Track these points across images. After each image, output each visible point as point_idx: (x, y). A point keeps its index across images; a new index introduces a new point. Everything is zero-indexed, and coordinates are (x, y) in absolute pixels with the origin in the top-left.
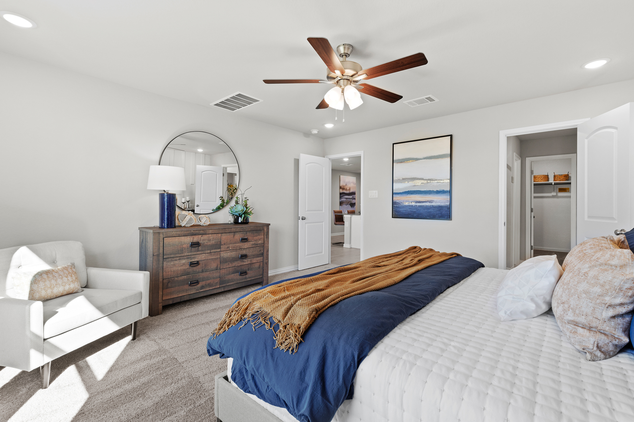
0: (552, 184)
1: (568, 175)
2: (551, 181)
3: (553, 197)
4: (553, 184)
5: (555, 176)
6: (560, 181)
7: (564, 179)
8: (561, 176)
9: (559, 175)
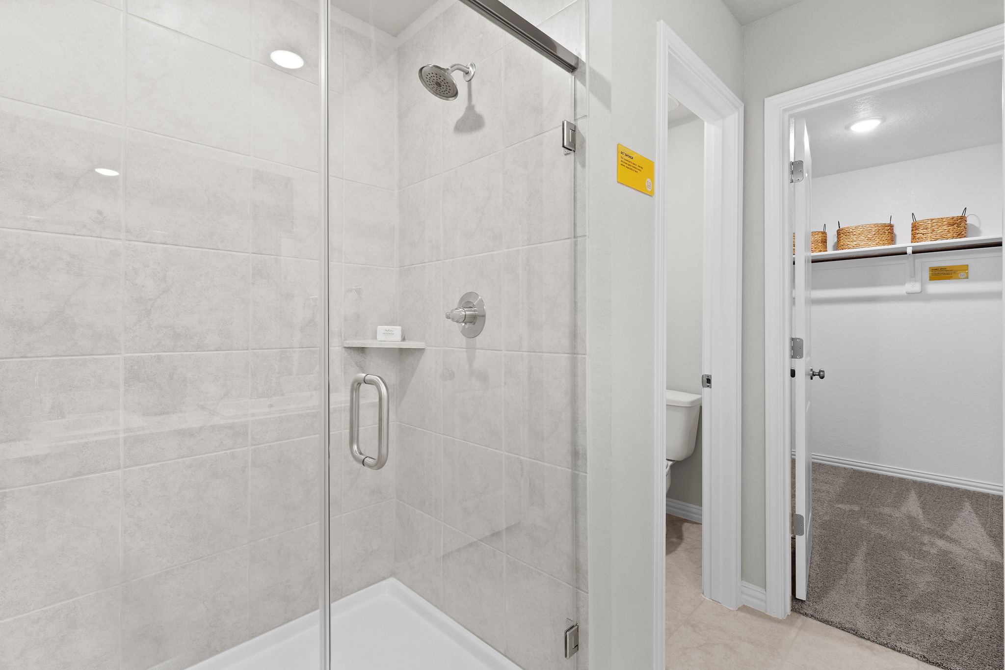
0: (906, 253)
1: (963, 218)
2: (904, 241)
3: (911, 297)
4: (909, 251)
5: (915, 227)
6: (933, 240)
7: (948, 232)
8: (939, 224)
9: (929, 222)
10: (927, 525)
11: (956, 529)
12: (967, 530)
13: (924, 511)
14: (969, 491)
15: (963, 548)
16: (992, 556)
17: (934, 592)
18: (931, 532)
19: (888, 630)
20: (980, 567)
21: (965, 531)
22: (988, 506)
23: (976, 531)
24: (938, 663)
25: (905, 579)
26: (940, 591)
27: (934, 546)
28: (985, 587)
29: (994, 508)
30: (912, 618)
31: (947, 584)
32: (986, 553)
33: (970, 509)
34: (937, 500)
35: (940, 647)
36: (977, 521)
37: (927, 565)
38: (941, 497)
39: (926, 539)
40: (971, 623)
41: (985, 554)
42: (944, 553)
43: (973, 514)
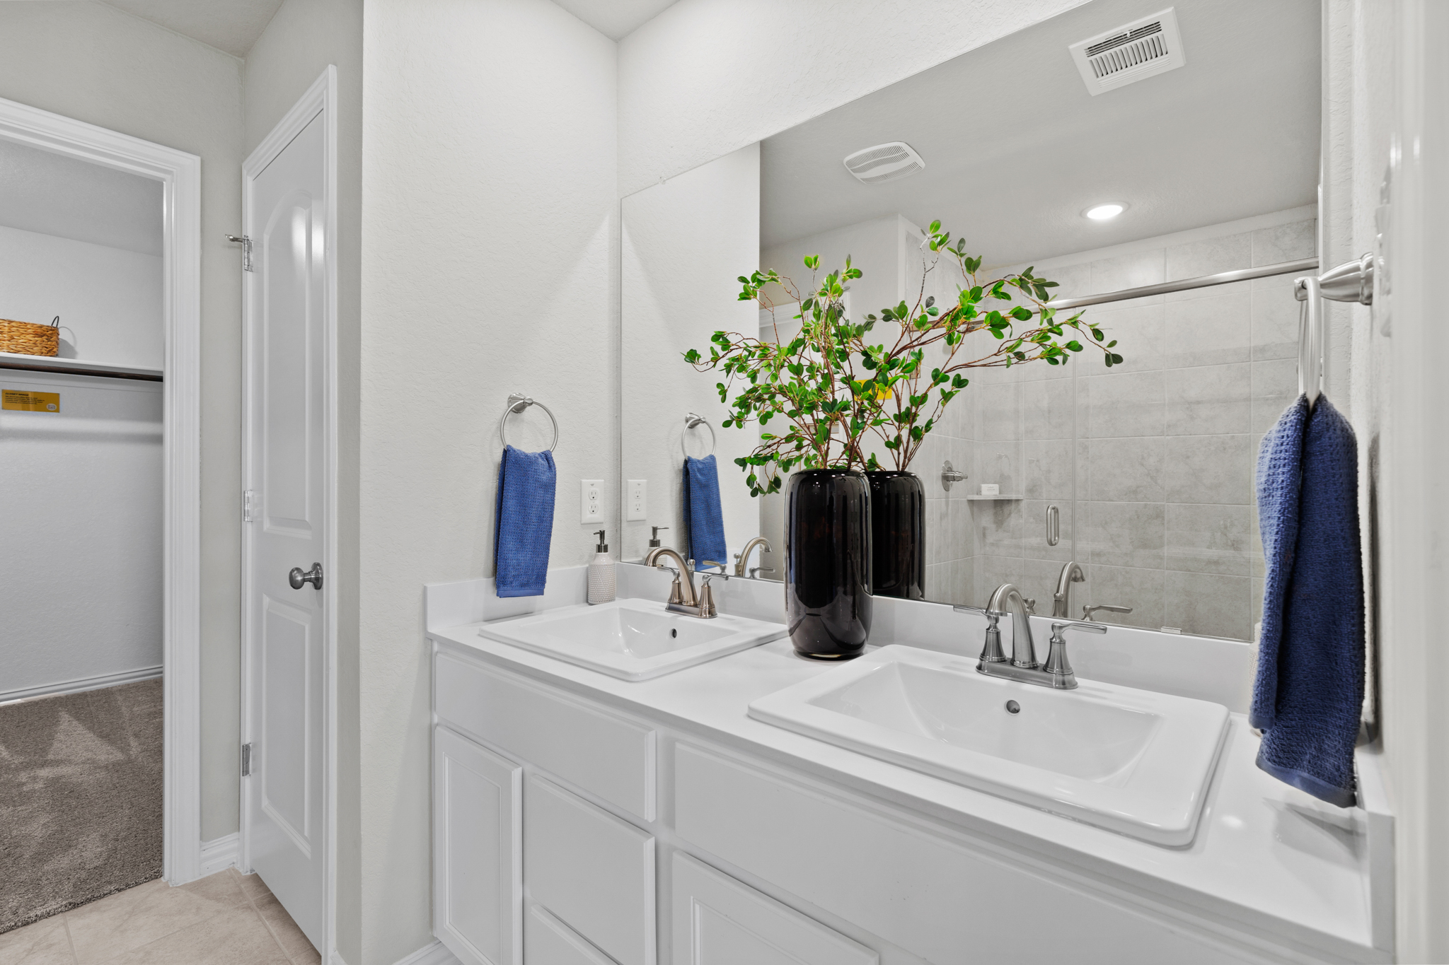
1: (54, 330)
6: (12, 351)
7: (34, 345)
8: (22, 331)
9: (6, 324)
10: (18, 760)
11: (60, 747)
12: (73, 743)
13: (6, 744)
14: (60, 697)
15: (75, 765)
16: (111, 757)
17: (57, 831)
18: (26, 766)
19: (10, 908)
20: (101, 775)
21: (71, 744)
22: (88, 706)
23: (84, 740)
24: (88, 899)
25: (11, 838)
26: (63, 825)
27: (38, 780)
28: (114, 793)
29: (96, 706)
30: (40, 874)
31: (70, 813)
32: (103, 757)
33: (68, 718)
34: (21, 724)
35: (85, 881)
36: (81, 728)
37: (36, 806)
38: (24, 718)
39: (23, 777)
40: (111, 836)
41: (103, 759)
42: (53, 783)
43: (74, 722)
